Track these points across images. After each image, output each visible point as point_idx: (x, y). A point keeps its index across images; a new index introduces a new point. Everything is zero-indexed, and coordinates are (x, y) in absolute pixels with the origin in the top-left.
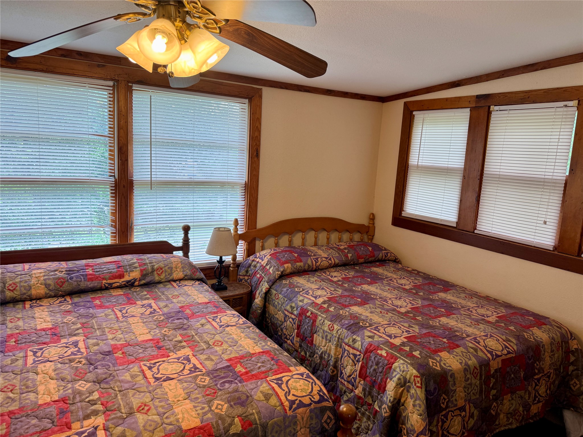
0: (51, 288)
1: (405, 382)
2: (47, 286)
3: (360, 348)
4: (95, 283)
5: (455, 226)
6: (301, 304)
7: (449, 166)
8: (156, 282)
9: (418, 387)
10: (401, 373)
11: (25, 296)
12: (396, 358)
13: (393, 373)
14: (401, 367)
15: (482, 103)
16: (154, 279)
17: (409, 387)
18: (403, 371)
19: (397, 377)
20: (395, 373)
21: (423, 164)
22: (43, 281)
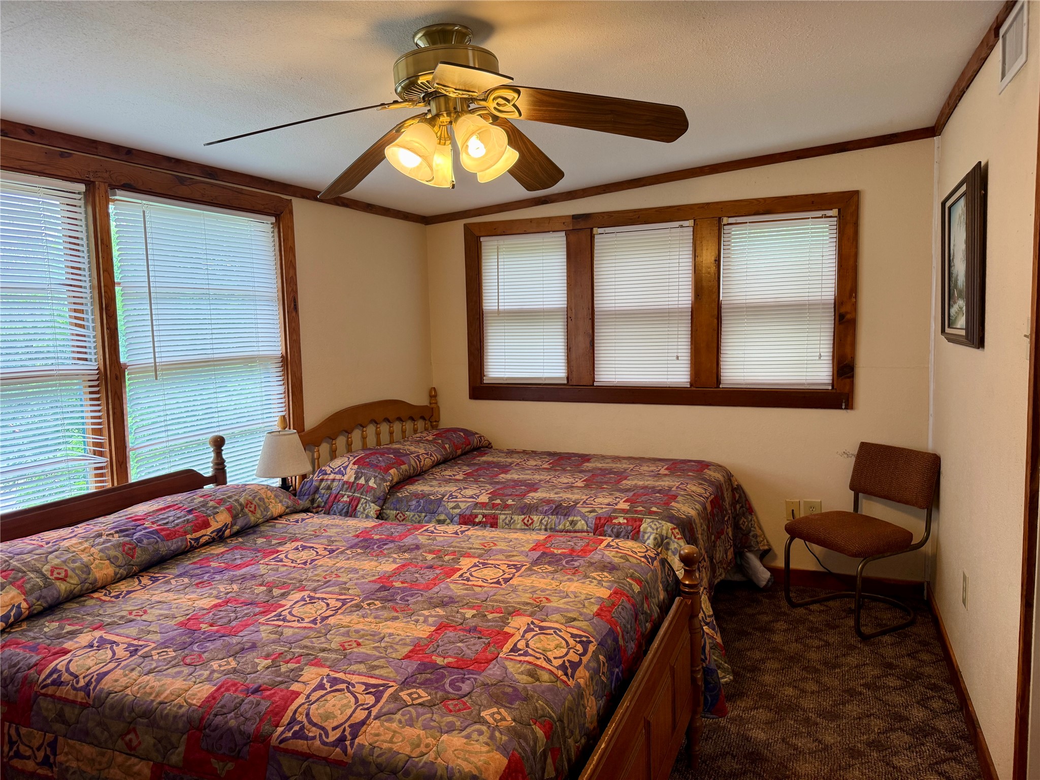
0: (119, 563)
1: (662, 540)
2: (112, 560)
3: (585, 527)
4: (178, 542)
5: (565, 382)
6: (457, 511)
7: (545, 306)
8: (252, 525)
9: (679, 539)
10: (655, 531)
11: (87, 585)
12: (641, 520)
13: (643, 536)
14: (653, 526)
15: (582, 225)
16: (250, 520)
17: (668, 543)
18: (657, 529)
19: (652, 537)
20: (646, 536)
21: (506, 307)
22: (101, 554)
